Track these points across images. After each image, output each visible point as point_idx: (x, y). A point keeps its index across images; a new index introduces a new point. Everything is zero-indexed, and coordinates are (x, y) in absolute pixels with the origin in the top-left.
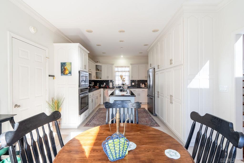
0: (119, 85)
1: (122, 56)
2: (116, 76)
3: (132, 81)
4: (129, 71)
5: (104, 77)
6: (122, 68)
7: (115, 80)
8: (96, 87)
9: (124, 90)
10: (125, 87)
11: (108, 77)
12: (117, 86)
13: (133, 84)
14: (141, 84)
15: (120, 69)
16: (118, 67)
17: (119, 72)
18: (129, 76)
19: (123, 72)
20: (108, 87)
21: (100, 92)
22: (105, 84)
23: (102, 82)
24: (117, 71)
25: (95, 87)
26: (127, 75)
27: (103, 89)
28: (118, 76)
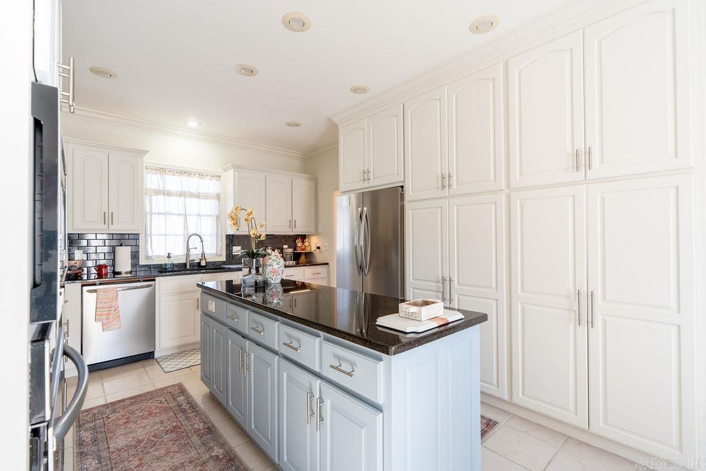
0: (169, 257)
1: (193, 124)
3: (231, 240)
4: (217, 197)
6: (185, 178)
7: (147, 235)
11: (108, 217)
13: (237, 250)
15: (173, 183)
16: (162, 170)
17: (169, 194)
18: (218, 217)
19: (188, 200)
22: (79, 254)
24: (157, 192)
26: (209, 214)
27: (84, 286)
28: (163, 216)
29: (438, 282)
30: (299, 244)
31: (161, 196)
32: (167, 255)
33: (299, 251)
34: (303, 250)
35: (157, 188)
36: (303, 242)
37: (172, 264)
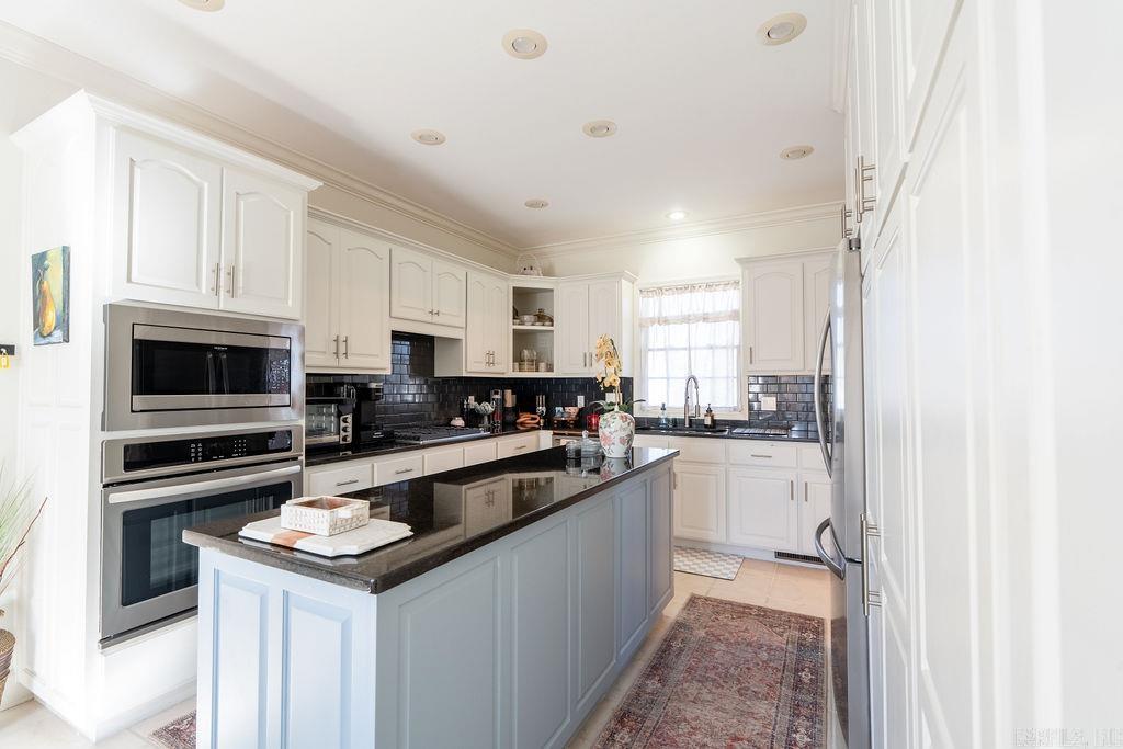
0: (663, 409)
1: (679, 214)
2: (648, 350)
4: (734, 316)
5: (566, 363)
6: (687, 295)
7: (643, 379)
8: (524, 418)
10: (607, 431)
11: (588, 359)
12: (656, 415)
13: (769, 404)
15: (673, 305)
16: (660, 290)
17: (666, 321)
18: (739, 349)
19: (693, 326)
20: (593, 420)
22: (581, 400)
23: (560, 390)
24: (653, 321)
25: (517, 418)
26: (724, 344)
27: (554, 434)
28: (663, 352)
31: (657, 325)
32: (661, 406)
35: (652, 316)
37: (667, 419)
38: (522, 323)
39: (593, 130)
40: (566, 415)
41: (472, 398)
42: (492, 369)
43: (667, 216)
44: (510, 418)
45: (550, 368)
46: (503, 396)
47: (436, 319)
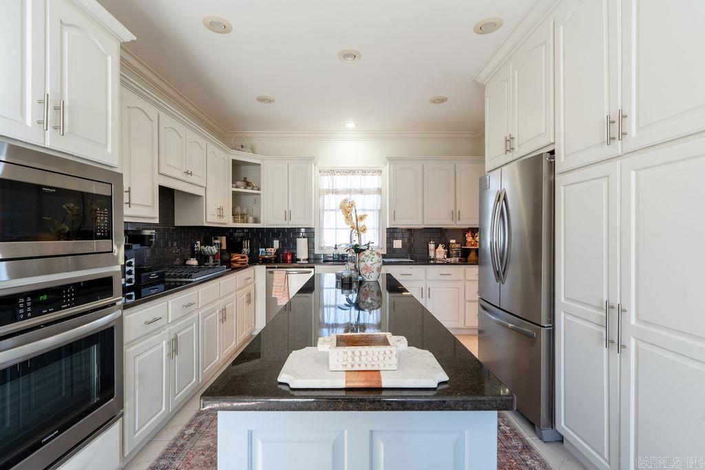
0: (336, 248)
1: (350, 125)
2: (324, 210)
3: (392, 233)
4: (379, 191)
5: (270, 216)
6: (350, 177)
7: (321, 229)
8: (236, 257)
9: (360, 278)
10: (369, 263)
11: (288, 215)
12: (330, 252)
13: (398, 244)
14: (432, 246)
15: (341, 182)
16: (332, 172)
17: (337, 192)
18: (380, 211)
20: (289, 257)
21: (251, 281)
22: (276, 243)
23: (262, 236)
24: (328, 192)
25: (231, 257)
26: (372, 208)
27: (267, 268)
28: (334, 212)
29: (602, 309)
30: (469, 239)
31: (331, 194)
32: (334, 246)
33: (468, 247)
34: (473, 245)
35: (327, 188)
36: (473, 237)
37: (338, 255)
38: (237, 187)
39: (346, 56)
40: (269, 254)
41: (199, 242)
42: (222, 221)
43: (344, 125)
44: (226, 257)
45: (256, 220)
46: (221, 241)
47: (189, 178)
